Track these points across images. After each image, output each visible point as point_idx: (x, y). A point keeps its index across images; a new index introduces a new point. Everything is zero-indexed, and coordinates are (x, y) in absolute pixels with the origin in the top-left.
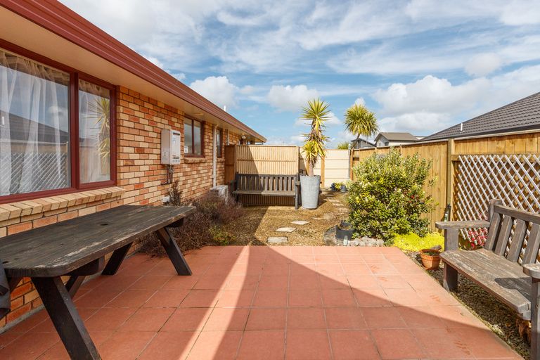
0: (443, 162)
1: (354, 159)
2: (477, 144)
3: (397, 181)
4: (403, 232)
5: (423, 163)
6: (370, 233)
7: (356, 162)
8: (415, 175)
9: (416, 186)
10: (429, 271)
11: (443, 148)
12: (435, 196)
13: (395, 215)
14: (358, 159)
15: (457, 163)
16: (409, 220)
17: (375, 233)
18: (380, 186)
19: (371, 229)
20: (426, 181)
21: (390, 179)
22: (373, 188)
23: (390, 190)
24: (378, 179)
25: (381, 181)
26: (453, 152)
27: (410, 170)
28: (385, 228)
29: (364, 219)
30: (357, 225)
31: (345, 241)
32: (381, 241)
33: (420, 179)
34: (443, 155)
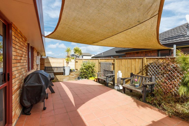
0: (98, 63)
1: (76, 62)
2: (103, 60)
3: (90, 67)
4: (91, 77)
5: (94, 63)
6: (85, 78)
7: (77, 63)
8: (93, 66)
9: (93, 68)
10: (96, 82)
11: (98, 60)
12: (97, 70)
13: (90, 74)
14: (77, 62)
15: (100, 63)
16: (92, 74)
17: (86, 78)
18: (87, 68)
19: (85, 77)
20: (95, 67)
21: (88, 66)
22: (85, 68)
23: (89, 69)
24: (86, 67)
25: (87, 67)
26: (99, 61)
27: (92, 65)
28: (88, 76)
29: (84, 75)
30: (82, 76)
31: (80, 79)
32: (87, 79)
33: (94, 66)
34: (98, 62)
